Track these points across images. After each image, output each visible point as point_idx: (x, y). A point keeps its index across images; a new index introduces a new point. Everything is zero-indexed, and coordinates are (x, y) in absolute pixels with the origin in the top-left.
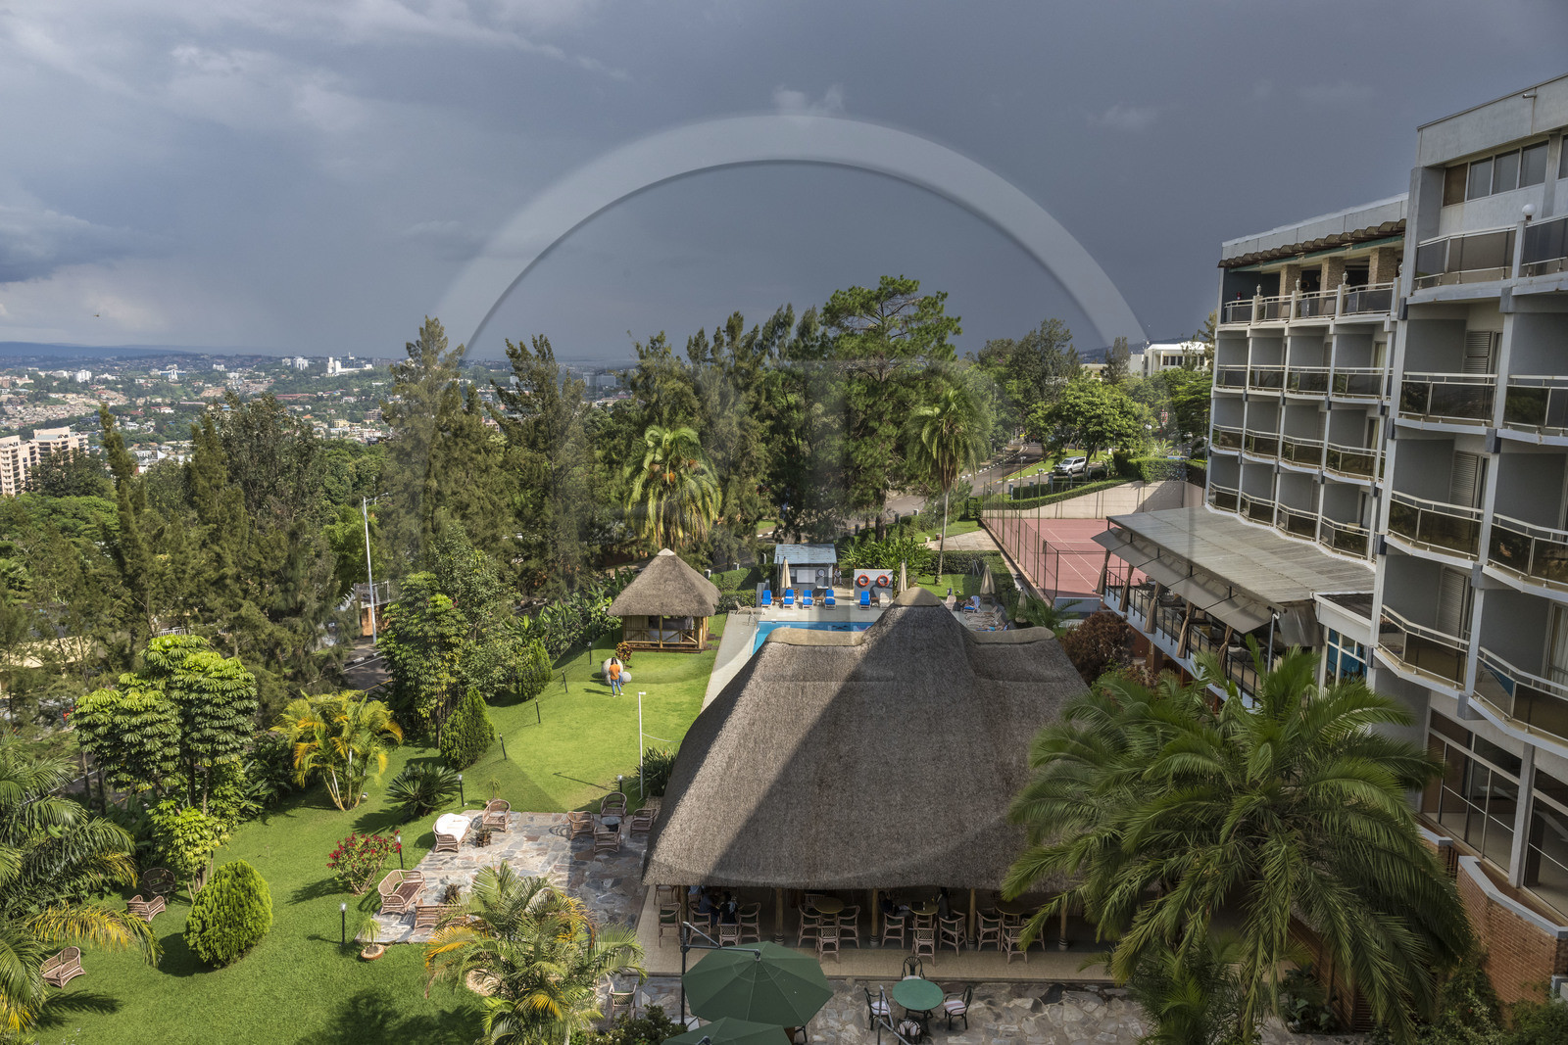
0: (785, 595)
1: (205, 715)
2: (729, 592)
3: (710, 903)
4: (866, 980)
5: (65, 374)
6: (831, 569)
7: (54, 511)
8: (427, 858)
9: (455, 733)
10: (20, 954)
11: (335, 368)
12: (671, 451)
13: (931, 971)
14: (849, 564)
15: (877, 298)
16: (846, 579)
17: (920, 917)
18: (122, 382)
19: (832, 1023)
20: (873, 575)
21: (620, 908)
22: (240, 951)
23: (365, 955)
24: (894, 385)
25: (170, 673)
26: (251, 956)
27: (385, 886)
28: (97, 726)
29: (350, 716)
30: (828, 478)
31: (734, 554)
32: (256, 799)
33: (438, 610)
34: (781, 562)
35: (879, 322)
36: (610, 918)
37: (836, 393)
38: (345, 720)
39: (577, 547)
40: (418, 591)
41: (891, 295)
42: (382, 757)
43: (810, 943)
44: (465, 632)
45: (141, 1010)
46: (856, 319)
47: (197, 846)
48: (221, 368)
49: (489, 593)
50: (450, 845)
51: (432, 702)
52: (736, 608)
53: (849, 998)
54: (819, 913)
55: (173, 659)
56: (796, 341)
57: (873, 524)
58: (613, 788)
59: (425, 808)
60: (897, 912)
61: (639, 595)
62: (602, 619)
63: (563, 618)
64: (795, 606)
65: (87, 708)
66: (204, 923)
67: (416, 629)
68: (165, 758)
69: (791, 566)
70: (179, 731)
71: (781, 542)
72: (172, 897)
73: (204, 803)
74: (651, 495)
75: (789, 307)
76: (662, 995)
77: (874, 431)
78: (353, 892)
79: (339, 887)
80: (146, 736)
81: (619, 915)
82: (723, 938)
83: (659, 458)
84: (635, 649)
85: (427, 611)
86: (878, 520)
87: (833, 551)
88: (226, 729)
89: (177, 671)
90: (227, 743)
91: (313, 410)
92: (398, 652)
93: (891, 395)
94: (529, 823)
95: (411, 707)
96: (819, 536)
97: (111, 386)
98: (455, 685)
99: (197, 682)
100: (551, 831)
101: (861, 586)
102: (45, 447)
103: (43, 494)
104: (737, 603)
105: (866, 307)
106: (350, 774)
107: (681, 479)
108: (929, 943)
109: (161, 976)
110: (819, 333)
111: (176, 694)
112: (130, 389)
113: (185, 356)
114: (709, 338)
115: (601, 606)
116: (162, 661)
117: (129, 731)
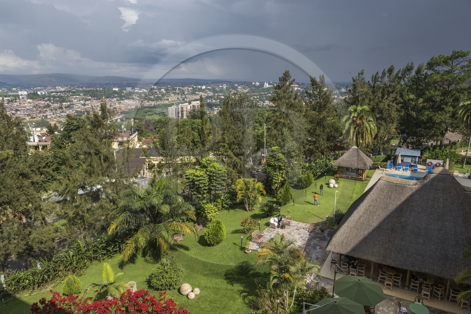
0: (398, 165)
1: (214, 179)
2: (377, 163)
3: (348, 261)
4: (401, 300)
5: (200, 87)
6: (417, 159)
7: (193, 123)
8: (267, 229)
9: (281, 195)
10: (167, 232)
11: (267, 85)
12: (360, 113)
13: (426, 303)
14: (426, 157)
15: (450, 59)
16: (424, 162)
17: (425, 284)
18: (212, 89)
19: (385, 309)
20: (435, 162)
21: (320, 256)
22: (217, 243)
23: (246, 252)
24: (454, 92)
25: (207, 167)
26: (219, 245)
27: (254, 234)
28: (190, 179)
29: (252, 185)
30: (422, 125)
31: (381, 150)
32: (227, 204)
33: (279, 158)
34: (398, 154)
35: (450, 68)
36: (316, 258)
37: (428, 95)
38: (251, 186)
39: (326, 143)
40: (275, 152)
41: (457, 58)
42: (260, 199)
43: (382, 282)
44: (287, 165)
45: (193, 252)
46: (441, 67)
47: (210, 214)
48: (236, 85)
49: (295, 155)
50: (273, 227)
51: (276, 185)
52: (378, 168)
53: (393, 304)
54: (386, 273)
55: (208, 164)
56: (414, 76)
57: (439, 143)
58: (325, 219)
59: (269, 215)
60: (417, 279)
61: (343, 160)
62: (332, 167)
63: (319, 165)
64: (401, 170)
65: (188, 174)
66: (209, 234)
67: (273, 163)
68: (204, 189)
69: (402, 156)
70: (208, 183)
71: (401, 147)
72: (204, 225)
73: (213, 203)
74: (352, 128)
75: (412, 63)
76: (328, 285)
77: (443, 109)
78: (246, 234)
79: (243, 232)
80: (200, 183)
81: (320, 258)
82: (351, 273)
83: (356, 115)
84: (340, 177)
85: (277, 158)
86: (441, 142)
87: (420, 152)
88: (219, 184)
89: (209, 167)
90: (219, 188)
91: (259, 98)
92: (267, 169)
93: (452, 96)
94: (297, 225)
95: (270, 186)
96: (416, 146)
97: (210, 90)
98: (283, 181)
99: (213, 170)
100: (303, 228)
101: (429, 166)
102: (194, 106)
103: (191, 118)
104: (379, 167)
105: (446, 62)
106: (251, 202)
107: (363, 123)
108: (428, 293)
109: (199, 245)
110: (424, 73)
111: (208, 173)
112: (214, 91)
113: (228, 82)
114: (380, 75)
115: (332, 162)
116: (206, 164)
117: (196, 181)
